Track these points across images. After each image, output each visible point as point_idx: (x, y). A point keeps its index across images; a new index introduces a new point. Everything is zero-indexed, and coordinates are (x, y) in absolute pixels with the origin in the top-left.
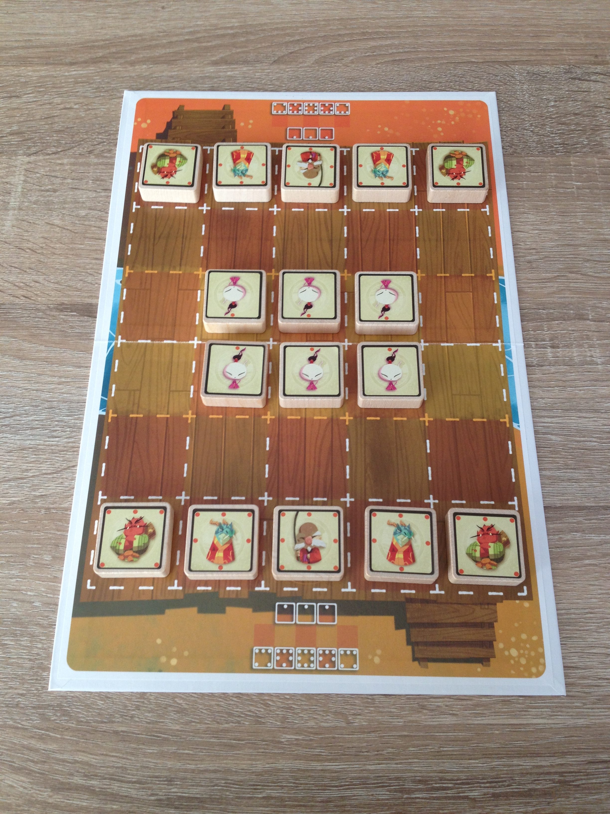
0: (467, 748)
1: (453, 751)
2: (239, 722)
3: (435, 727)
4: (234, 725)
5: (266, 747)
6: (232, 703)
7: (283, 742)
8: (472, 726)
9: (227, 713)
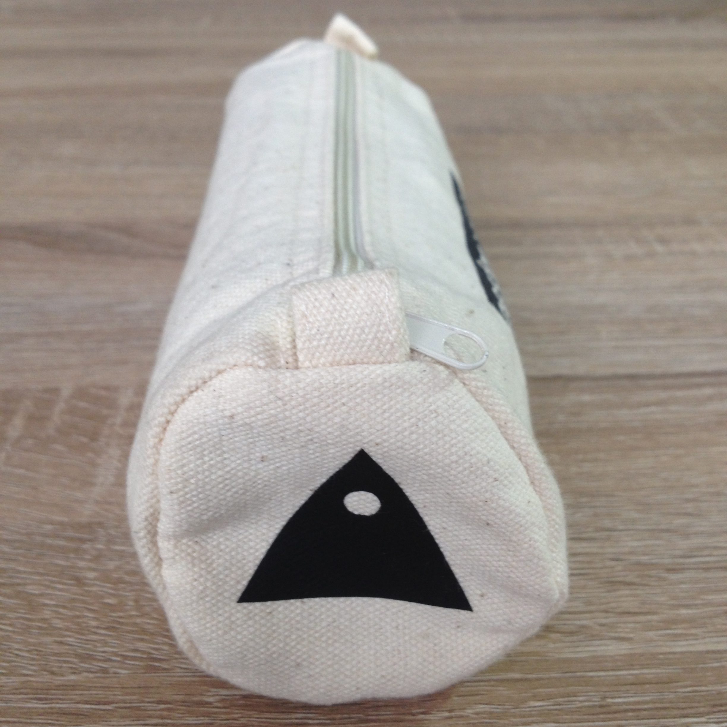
0: (672, 696)
1: (639, 703)
2: (105, 671)
3: (582, 661)
4: (91, 675)
5: (165, 713)
6: (95, 637)
7: (210, 703)
8: (671, 656)
9: (77, 655)
